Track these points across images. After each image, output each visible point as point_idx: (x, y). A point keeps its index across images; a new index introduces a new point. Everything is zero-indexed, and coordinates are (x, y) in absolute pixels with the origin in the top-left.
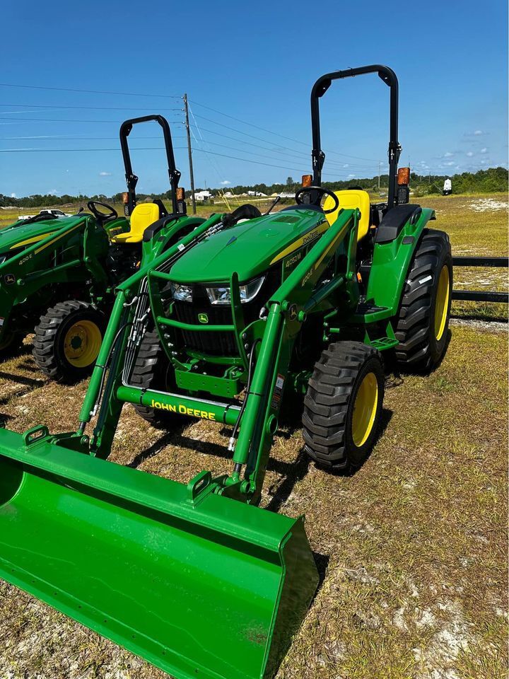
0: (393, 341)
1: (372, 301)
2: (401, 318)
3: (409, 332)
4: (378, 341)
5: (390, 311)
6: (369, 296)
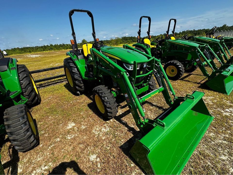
0: (26, 100)
1: (9, 91)
2: (24, 93)
3: (29, 96)
4: (20, 102)
5: (19, 92)
6: (7, 89)
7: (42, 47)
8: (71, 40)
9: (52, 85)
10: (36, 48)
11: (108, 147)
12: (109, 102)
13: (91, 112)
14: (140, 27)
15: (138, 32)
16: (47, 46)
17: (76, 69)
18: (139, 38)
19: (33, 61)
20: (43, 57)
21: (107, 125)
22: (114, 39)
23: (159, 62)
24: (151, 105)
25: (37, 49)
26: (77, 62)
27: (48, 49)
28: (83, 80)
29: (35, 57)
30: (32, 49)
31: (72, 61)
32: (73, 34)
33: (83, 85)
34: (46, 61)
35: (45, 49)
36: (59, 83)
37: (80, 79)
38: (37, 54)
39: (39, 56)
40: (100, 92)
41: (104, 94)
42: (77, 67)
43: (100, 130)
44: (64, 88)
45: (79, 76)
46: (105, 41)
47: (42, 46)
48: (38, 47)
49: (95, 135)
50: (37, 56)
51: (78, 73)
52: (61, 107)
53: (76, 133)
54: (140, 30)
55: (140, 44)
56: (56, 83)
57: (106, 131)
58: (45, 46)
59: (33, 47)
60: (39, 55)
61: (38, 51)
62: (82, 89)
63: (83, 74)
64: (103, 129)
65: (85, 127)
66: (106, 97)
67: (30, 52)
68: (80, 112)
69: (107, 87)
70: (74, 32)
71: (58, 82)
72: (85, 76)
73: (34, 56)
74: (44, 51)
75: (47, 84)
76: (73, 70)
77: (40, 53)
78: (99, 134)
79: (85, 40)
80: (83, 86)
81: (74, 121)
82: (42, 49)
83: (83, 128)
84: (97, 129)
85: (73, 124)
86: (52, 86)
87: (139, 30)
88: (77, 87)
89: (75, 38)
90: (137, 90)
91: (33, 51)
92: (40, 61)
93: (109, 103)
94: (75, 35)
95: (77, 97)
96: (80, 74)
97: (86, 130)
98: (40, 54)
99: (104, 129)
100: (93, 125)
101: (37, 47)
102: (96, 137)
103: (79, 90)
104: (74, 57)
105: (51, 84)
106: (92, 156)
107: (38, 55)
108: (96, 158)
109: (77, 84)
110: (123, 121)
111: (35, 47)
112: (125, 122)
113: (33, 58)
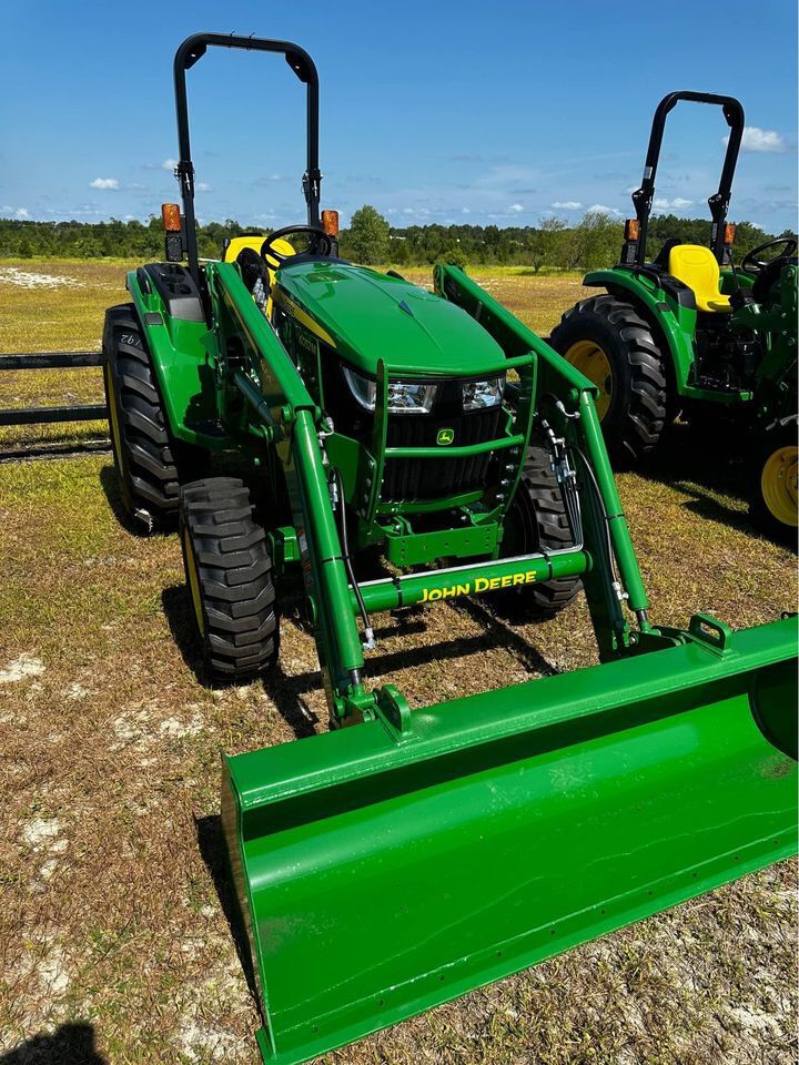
7: (99, 230)
8: (163, 206)
9: (42, 457)
10: (67, 231)
11: (144, 805)
12: (225, 569)
13: (160, 628)
14: (652, 159)
15: (637, 193)
16: (134, 225)
17: (148, 372)
18: (634, 234)
19: (14, 311)
20: (81, 295)
21: (204, 710)
22: (573, 223)
23: (579, 391)
24: (524, 664)
25: (68, 240)
26: (156, 332)
27: (133, 247)
28: (174, 443)
29: (36, 285)
30: (39, 235)
31: (134, 326)
32: (185, 169)
33: (175, 476)
34: (79, 319)
35: (114, 246)
36: (84, 454)
37: (162, 436)
38: (54, 272)
39: (61, 286)
40: (193, 506)
41: (210, 521)
42: (152, 365)
43: (152, 727)
44: (97, 482)
45: (157, 415)
46: (513, 233)
47: (102, 226)
48: (75, 230)
49: (115, 739)
50: (50, 280)
51: (155, 398)
52: (25, 576)
53: (24, 708)
54: (648, 186)
55: (627, 275)
56: (70, 450)
57: (182, 734)
58: (117, 226)
59: (50, 226)
60: (63, 280)
61: (73, 255)
62: (167, 497)
63: (178, 409)
64: (173, 726)
65: (83, 695)
66: (217, 542)
67: (25, 253)
68: (108, 617)
69: (247, 490)
70: (189, 160)
71: (80, 449)
72: (187, 422)
73: (32, 279)
74: (104, 255)
75: (18, 447)
76: (126, 378)
77: (75, 267)
78: (133, 740)
79: (373, 213)
80: (173, 480)
81: (49, 654)
82: (98, 244)
83: (76, 694)
84: (143, 716)
85: (35, 668)
86: (36, 463)
87: (645, 181)
88: (138, 481)
89: (188, 194)
90: (408, 534)
91: (42, 246)
92: (49, 314)
93: (226, 576)
94: (191, 178)
95: (136, 540)
96: (162, 404)
97: (80, 707)
98: (71, 271)
99: (176, 725)
100: (129, 694)
101: (74, 225)
102: (113, 747)
103: (146, 497)
104: (146, 304)
105: (37, 453)
106: (43, 824)
107: (56, 280)
108: (55, 839)
109: (136, 461)
110: (306, 708)
111: (64, 225)
112: (313, 715)
113: (20, 292)
